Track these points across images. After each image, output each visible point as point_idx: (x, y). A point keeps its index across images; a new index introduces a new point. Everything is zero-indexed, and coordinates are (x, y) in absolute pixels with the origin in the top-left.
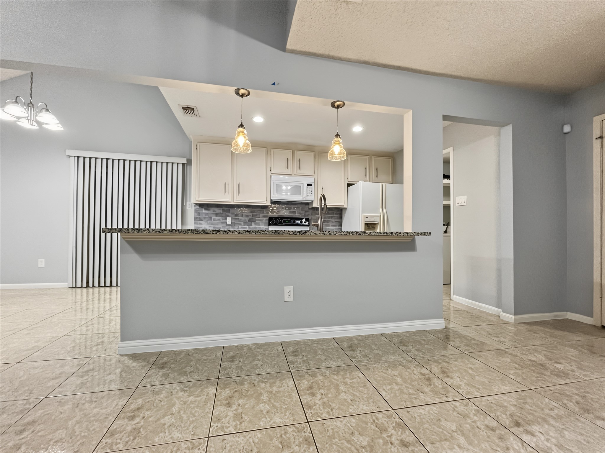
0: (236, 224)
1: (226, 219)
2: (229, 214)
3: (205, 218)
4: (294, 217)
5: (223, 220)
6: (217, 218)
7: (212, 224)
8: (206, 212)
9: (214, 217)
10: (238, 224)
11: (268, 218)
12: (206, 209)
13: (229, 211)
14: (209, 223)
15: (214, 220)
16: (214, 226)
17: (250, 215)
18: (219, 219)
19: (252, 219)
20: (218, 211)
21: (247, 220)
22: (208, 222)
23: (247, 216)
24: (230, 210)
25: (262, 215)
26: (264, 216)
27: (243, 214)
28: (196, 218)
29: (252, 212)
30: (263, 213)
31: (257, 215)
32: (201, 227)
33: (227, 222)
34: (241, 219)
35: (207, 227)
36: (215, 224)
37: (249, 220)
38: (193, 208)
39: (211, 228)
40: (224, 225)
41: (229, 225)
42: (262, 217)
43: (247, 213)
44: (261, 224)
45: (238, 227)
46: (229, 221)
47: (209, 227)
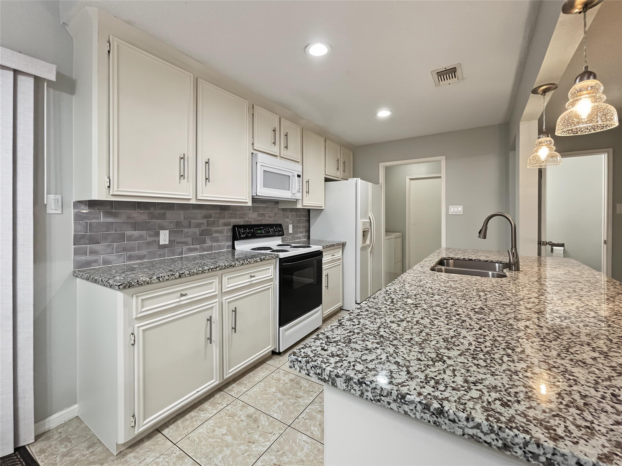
0: (178, 243)
1: (158, 235)
2: (164, 223)
3: (105, 238)
4: (264, 222)
5: (151, 236)
6: (136, 233)
7: (125, 249)
8: (110, 220)
9: (130, 232)
10: (182, 243)
11: (231, 227)
12: (108, 214)
13: (163, 217)
14: (117, 248)
15: (130, 238)
16: (129, 253)
17: (203, 224)
18: (141, 236)
19: (207, 229)
20: (140, 216)
21: (198, 233)
22: (115, 245)
23: (198, 225)
24: (164, 214)
25: (222, 221)
26: (226, 224)
27: (190, 222)
28: (77, 240)
29: (207, 217)
30: (224, 218)
31: (213, 223)
32: (96, 261)
33: (159, 241)
34: (188, 232)
35: (112, 257)
36: (132, 249)
37: (202, 233)
38: (72, 212)
39: (121, 260)
40: (154, 248)
41: (164, 246)
42: (221, 226)
43: (197, 219)
44: (220, 238)
45: (181, 249)
46: (164, 237)
47: (115, 258)
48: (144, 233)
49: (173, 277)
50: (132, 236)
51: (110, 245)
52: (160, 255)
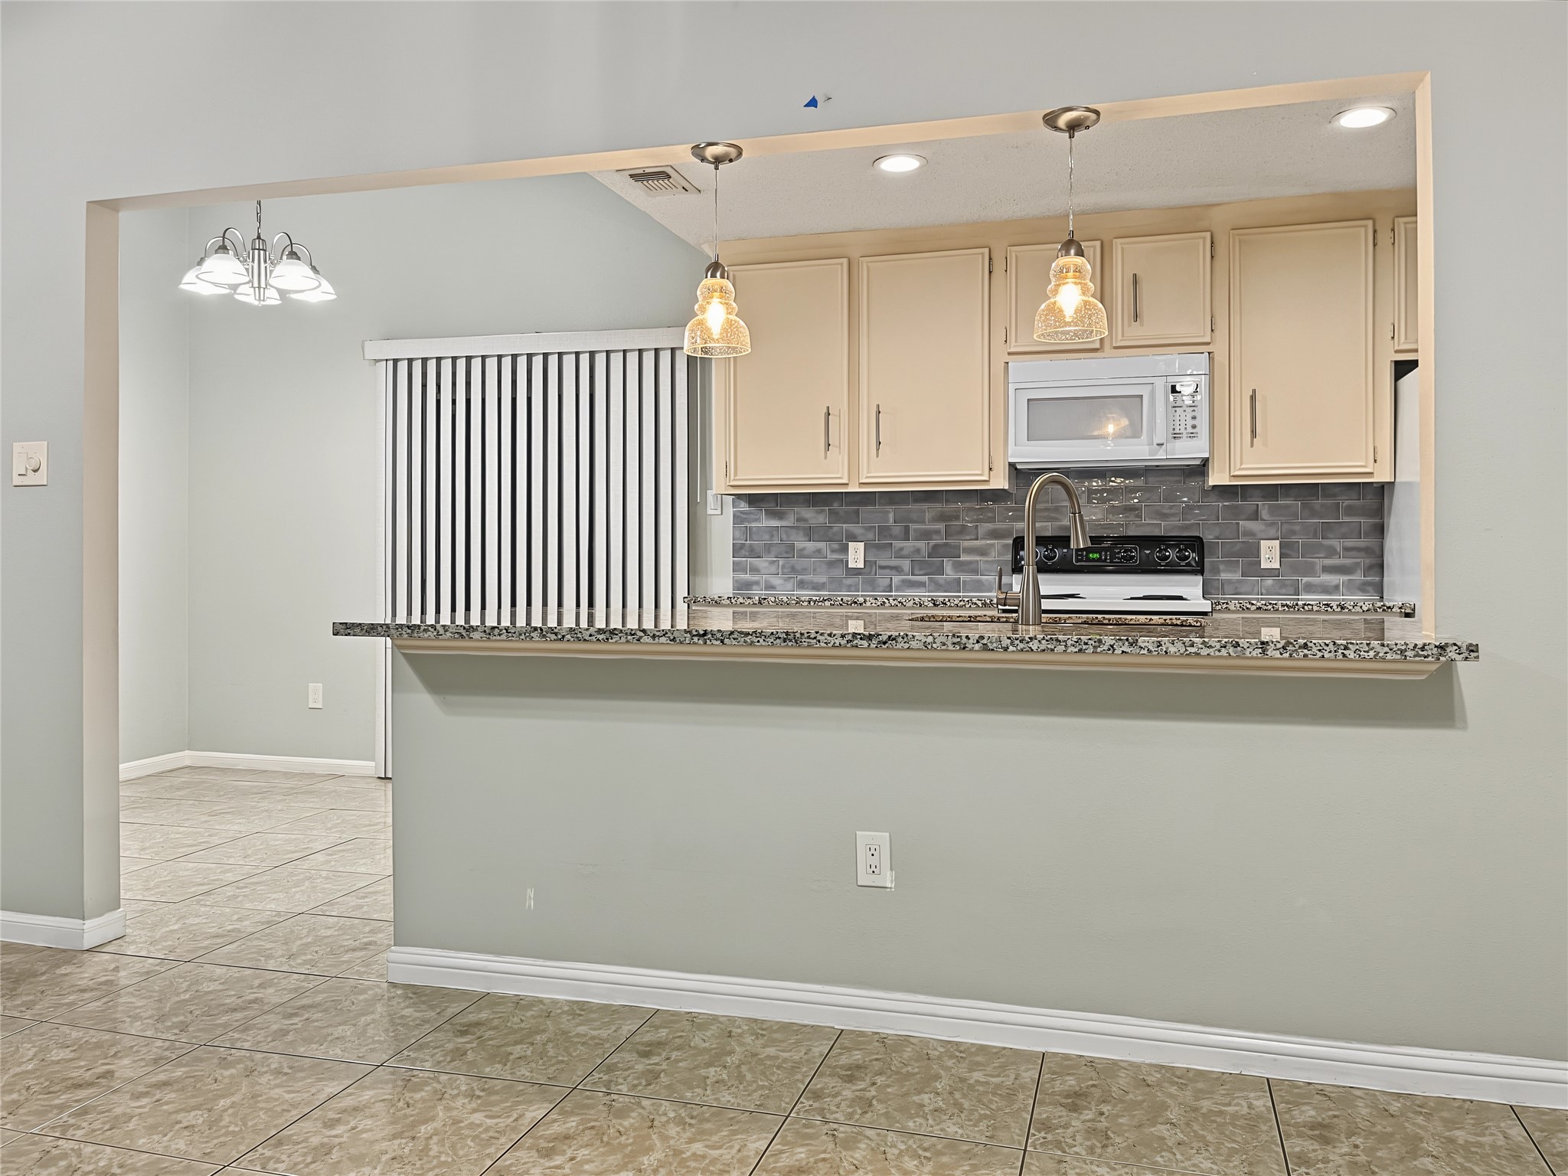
0: (882, 567)
1: (845, 550)
2: (856, 529)
3: (768, 548)
5: (833, 551)
6: (811, 546)
7: (793, 570)
8: (775, 523)
9: (802, 544)
10: (892, 568)
11: (1011, 542)
12: (771, 514)
13: (855, 518)
14: (784, 567)
15: (802, 553)
16: (799, 577)
17: (938, 532)
18: (819, 551)
19: (946, 545)
20: (815, 517)
21: (925, 552)
22: (781, 562)
23: (926, 535)
24: (857, 512)
25: (984, 528)
27: (907, 528)
28: (737, 550)
29: (942, 518)
30: (992, 520)
31: (963, 530)
32: (757, 583)
33: (847, 562)
34: (902, 549)
35: (776, 581)
36: (804, 571)
37: (935, 551)
38: (730, 511)
39: (789, 586)
40: (838, 572)
41: (857, 572)
42: (982, 539)
43: (923, 522)
44: (982, 566)
45: (889, 580)
46: (856, 555)
47: (781, 582)
48: (821, 545)
49: (749, 601)
50: (803, 549)
51: (775, 561)
52: (850, 586)
